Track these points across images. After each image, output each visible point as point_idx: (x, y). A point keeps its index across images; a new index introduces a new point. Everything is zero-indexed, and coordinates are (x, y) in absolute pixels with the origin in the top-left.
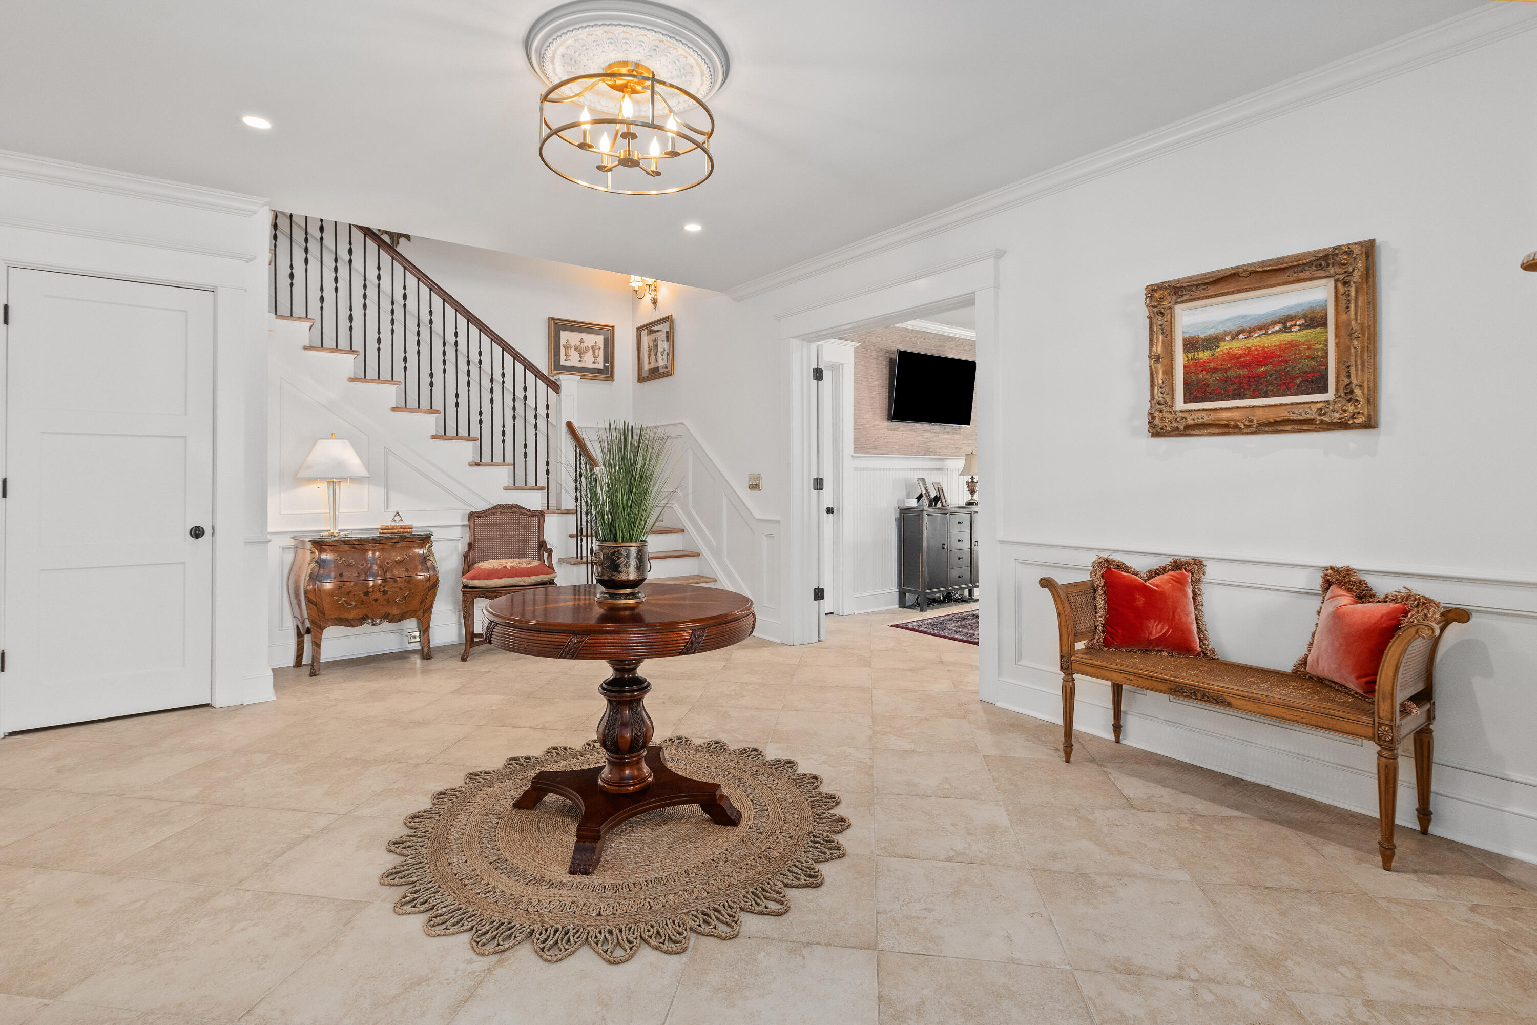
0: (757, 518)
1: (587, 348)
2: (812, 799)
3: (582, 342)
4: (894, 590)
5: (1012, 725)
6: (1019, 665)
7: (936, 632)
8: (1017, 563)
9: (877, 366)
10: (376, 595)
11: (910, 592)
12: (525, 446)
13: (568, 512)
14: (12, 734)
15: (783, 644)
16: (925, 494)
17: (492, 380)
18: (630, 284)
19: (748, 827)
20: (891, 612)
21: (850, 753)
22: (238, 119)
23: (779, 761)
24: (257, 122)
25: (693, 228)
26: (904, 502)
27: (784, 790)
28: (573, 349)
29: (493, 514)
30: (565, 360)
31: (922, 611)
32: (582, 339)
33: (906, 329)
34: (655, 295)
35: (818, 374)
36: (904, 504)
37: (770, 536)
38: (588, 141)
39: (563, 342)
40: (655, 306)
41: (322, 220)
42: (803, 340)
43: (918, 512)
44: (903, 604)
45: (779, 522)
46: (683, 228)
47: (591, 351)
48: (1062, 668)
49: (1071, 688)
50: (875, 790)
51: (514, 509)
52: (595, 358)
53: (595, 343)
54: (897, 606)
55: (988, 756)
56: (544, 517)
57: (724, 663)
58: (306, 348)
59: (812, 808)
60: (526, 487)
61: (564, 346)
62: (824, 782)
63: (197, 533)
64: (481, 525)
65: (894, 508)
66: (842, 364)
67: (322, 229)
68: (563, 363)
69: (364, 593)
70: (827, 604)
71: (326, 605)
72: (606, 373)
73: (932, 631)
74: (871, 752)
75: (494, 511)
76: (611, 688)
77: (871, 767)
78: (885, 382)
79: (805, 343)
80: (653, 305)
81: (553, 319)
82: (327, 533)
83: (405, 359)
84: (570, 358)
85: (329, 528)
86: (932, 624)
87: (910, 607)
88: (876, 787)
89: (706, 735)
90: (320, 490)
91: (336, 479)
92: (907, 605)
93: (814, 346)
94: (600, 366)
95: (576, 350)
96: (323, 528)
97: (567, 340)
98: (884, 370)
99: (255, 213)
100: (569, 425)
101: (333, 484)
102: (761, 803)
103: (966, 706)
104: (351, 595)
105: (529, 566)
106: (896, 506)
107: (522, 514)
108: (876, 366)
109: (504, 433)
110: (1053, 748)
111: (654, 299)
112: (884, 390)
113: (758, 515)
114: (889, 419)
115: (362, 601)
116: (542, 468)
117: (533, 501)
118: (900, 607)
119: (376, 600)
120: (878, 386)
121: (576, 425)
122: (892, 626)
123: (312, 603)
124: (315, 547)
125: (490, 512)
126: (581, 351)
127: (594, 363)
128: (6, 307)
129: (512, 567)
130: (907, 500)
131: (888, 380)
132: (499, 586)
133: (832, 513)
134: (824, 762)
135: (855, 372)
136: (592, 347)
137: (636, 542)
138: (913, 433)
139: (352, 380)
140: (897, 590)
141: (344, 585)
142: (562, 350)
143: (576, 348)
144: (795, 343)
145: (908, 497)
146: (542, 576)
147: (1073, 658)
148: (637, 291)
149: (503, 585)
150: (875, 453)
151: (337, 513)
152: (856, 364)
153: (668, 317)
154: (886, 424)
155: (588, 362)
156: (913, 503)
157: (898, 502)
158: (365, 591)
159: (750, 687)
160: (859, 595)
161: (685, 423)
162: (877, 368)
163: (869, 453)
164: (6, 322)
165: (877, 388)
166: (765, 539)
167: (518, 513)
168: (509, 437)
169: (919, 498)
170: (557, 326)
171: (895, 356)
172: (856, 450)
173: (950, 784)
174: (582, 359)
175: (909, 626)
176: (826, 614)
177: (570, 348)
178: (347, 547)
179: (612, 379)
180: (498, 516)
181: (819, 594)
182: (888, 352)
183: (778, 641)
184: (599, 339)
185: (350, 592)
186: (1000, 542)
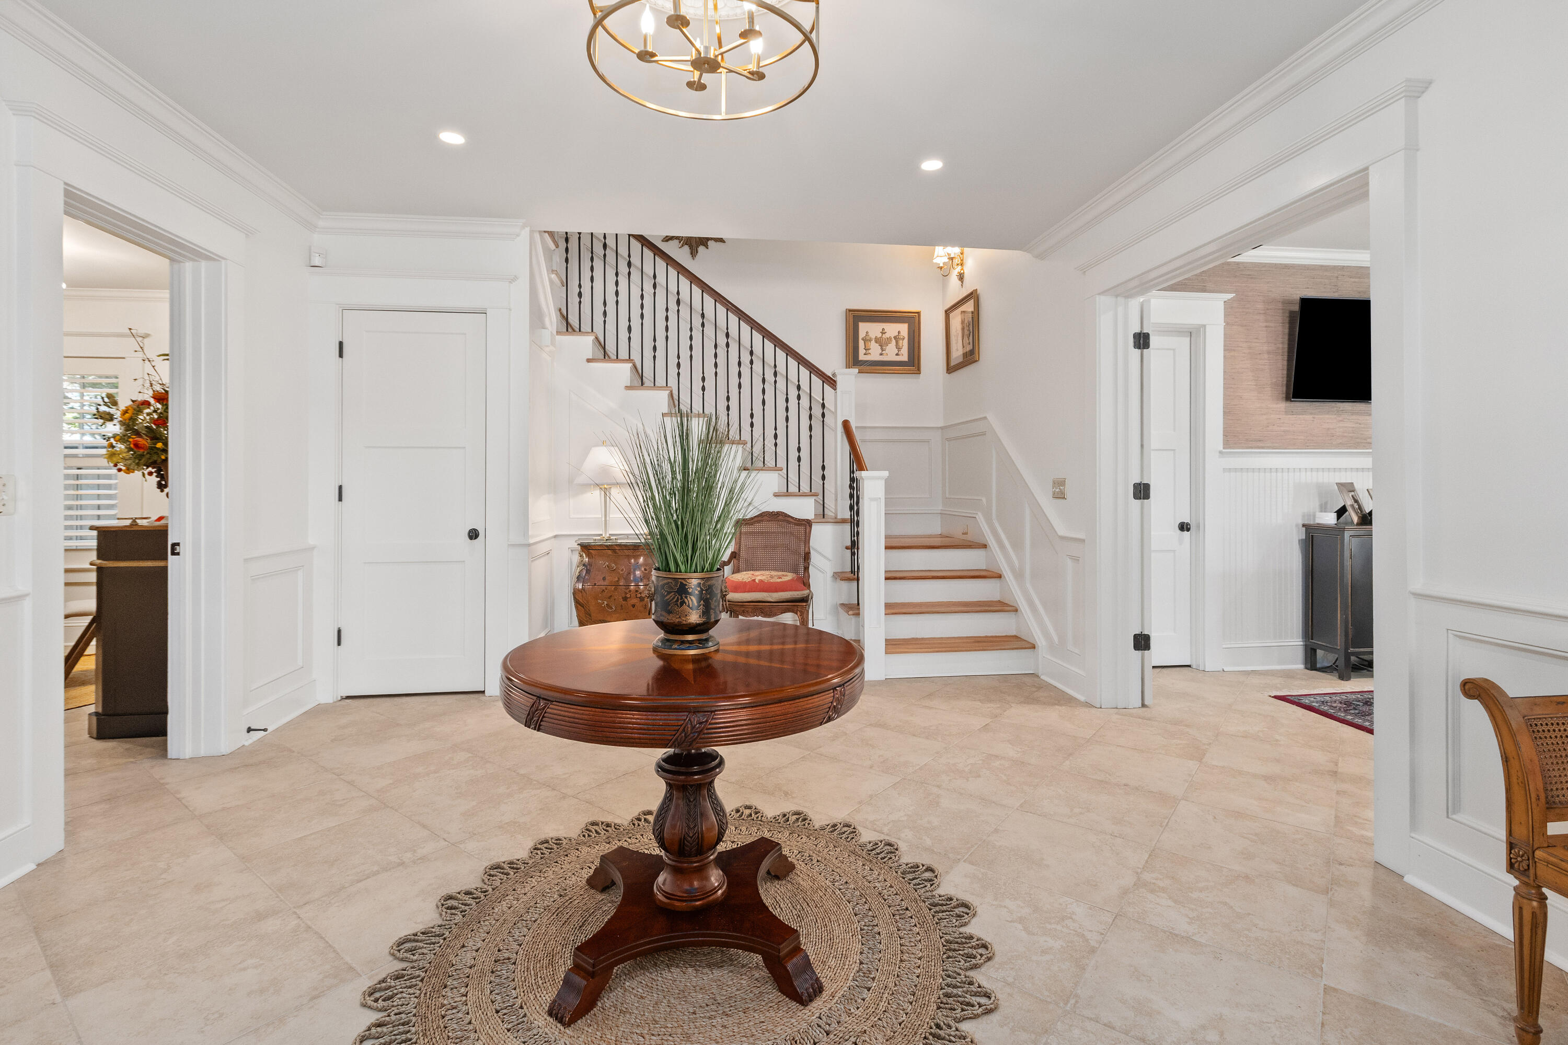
0: (1059, 534)
1: (889, 339)
2: (950, 990)
3: (883, 332)
4: (1296, 642)
5: (1423, 932)
6: (1453, 819)
7: (1349, 718)
8: (1451, 636)
9: (1267, 324)
10: (634, 601)
11: (1321, 647)
12: (799, 450)
13: (843, 521)
14: (348, 697)
15: (1088, 705)
16: (1352, 506)
17: (764, 381)
18: (935, 261)
19: (817, 1015)
20: (1289, 675)
21: (1073, 913)
22: (436, 137)
23: (951, 899)
24: (452, 138)
25: (932, 165)
26: (1314, 516)
27: (920, 959)
28: (873, 342)
29: (759, 522)
30: (865, 354)
31: (1342, 677)
32: (883, 329)
33: (1322, 266)
34: (962, 269)
35: (1142, 341)
36: (1314, 520)
37: (1076, 559)
38: (650, 49)
39: (862, 334)
40: (962, 282)
41: (566, 233)
42: (1117, 296)
43: (1335, 532)
44: (1311, 663)
45: (1083, 541)
46: (918, 168)
47: (894, 341)
48: (1511, 867)
49: (1534, 914)
50: (1072, 1001)
51: (780, 517)
52: (899, 349)
53: (899, 332)
54: (1302, 666)
55: (1335, 990)
56: (811, 526)
57: (988, 721)
58: (589, 361)
59: (939, 1008)
60: (800, 494)
61: (863, 339)
62: (997, 959)
63: (473, 534)
64: (746, 533)
65: (1297, 525)
66: (1204, 326)
67: (567, 240)
68: (862, 357)
69: (623, 598)
70: (1158, 654)
71: (591, 608)
72: (913, 364)
73: (1342, 715)
74: (1110, 920)
75: (759, 518)
76: (667, 766)
77: (1093, 951)
78: (1281, 346)
79: (1121, 300)
80: (960, 282)
81: (850, 311)
82: (599, 538)
83: (679, 365)
84: (870, 351)
85: (601, 533)
86: (1348, 703)
87: (1323, 670)
88: (1077, 996)
89: (886, 830)
90: (595, 496)
91: (607, 485)
92: (1318, 666)
93: (1134, 304)
94: (904, 357)
95: (876, 342)
96: (594, 532)
97: (867, 332)
98: (1280, 329)
99: (518, 235)
100: (846, 424)
101: (606, 492)
102: (870, 972)
103: (1342, 867)
104: (612, 599)
105: (779, 580)
106: (1301, 522)
107: (789, 522)
108: (1265, 324)
109: (776, 436)
110: (1501, 1013)
111: (960, 274)
112: (1280, 357)
113: (1061, 530)
114: (1287, 399)
115: (622, 606)
116: (817, 473)
117: (802, 508)
118: (1306, 668)
119: (633, 606)
120: (1269, 353)
121: (853, 425)
122: (1276, 697)
123: (580, 605)
124: (583, 551)
125: (756, 519)
126: (882, 343)
127: (897, 355)
128: (341, 344)
129: (761, 581)
130: (1319, 514)
131: (1286, 342)
132: (745, 600)
133: (1188, 530)
134: (1021, 920)
135: (1227, 337)
136: (895, 338)
137: (703, 572)
138: (1333, 417)
139: (627, 388)
140: (1302, 643)
141: (606, 589)
142: (861, 344)
143: (877, 340)
144: (1104, 301)
145: (1324, 508)
146: (791, 593)
147: (1538, 853)
148: (941, 268)
149: (750, 600)
150: (1263, 448)
151: (608, 518)
152: (1228, 324)
153: (972, 293)
154: (1283, 405)
155: (891, 354)
156: (1330, 519)
157: (1304, 516)
158: (624, 595)
159: (997, 763)
160: (1233, 646)
161: (988, 417)
162: (1266, 327)
163: (1252, 448)
164: (341, 355)
165: (1266, 356)
166: (1069, 562)
167: (783, 521)
168: (781, 440)
169: (1341, 512)
170: (856, 318)
171: (1296, 308)
172: (1227, 444)
173: (1222, 1034)
174: (884, 352)
175: (1306, 701)
176: (1154, 667)
177: (870, 340)
178: (610, 552)
179: (918, 371)
180: (764, 524)
181: (1142, 642)
182: (1287, 302)
183: (1082, 698)
184: (903, 328)
185: (611, 596)
186: (1417, 595)
